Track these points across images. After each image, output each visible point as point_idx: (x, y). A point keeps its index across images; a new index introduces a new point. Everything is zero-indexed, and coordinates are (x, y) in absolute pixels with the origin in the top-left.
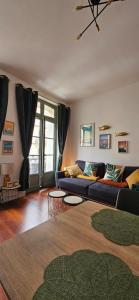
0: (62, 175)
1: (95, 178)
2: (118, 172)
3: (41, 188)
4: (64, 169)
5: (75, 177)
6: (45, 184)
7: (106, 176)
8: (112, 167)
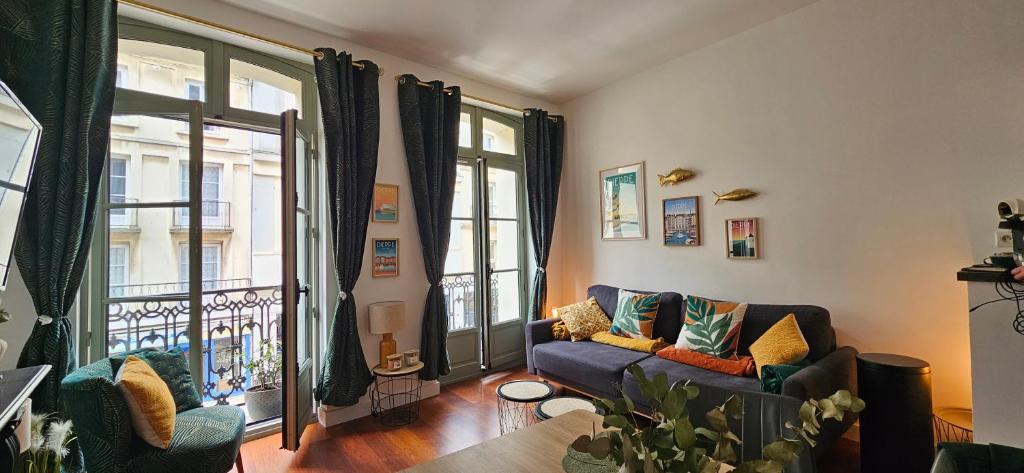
0: (545, 333)
1: (646, 343)
2: (725, 323)
3: (485, 373)
4: (553, 312)
5: (586, 339)
6: (496, 361)
7: (685, 338)
8: (703, 306)
